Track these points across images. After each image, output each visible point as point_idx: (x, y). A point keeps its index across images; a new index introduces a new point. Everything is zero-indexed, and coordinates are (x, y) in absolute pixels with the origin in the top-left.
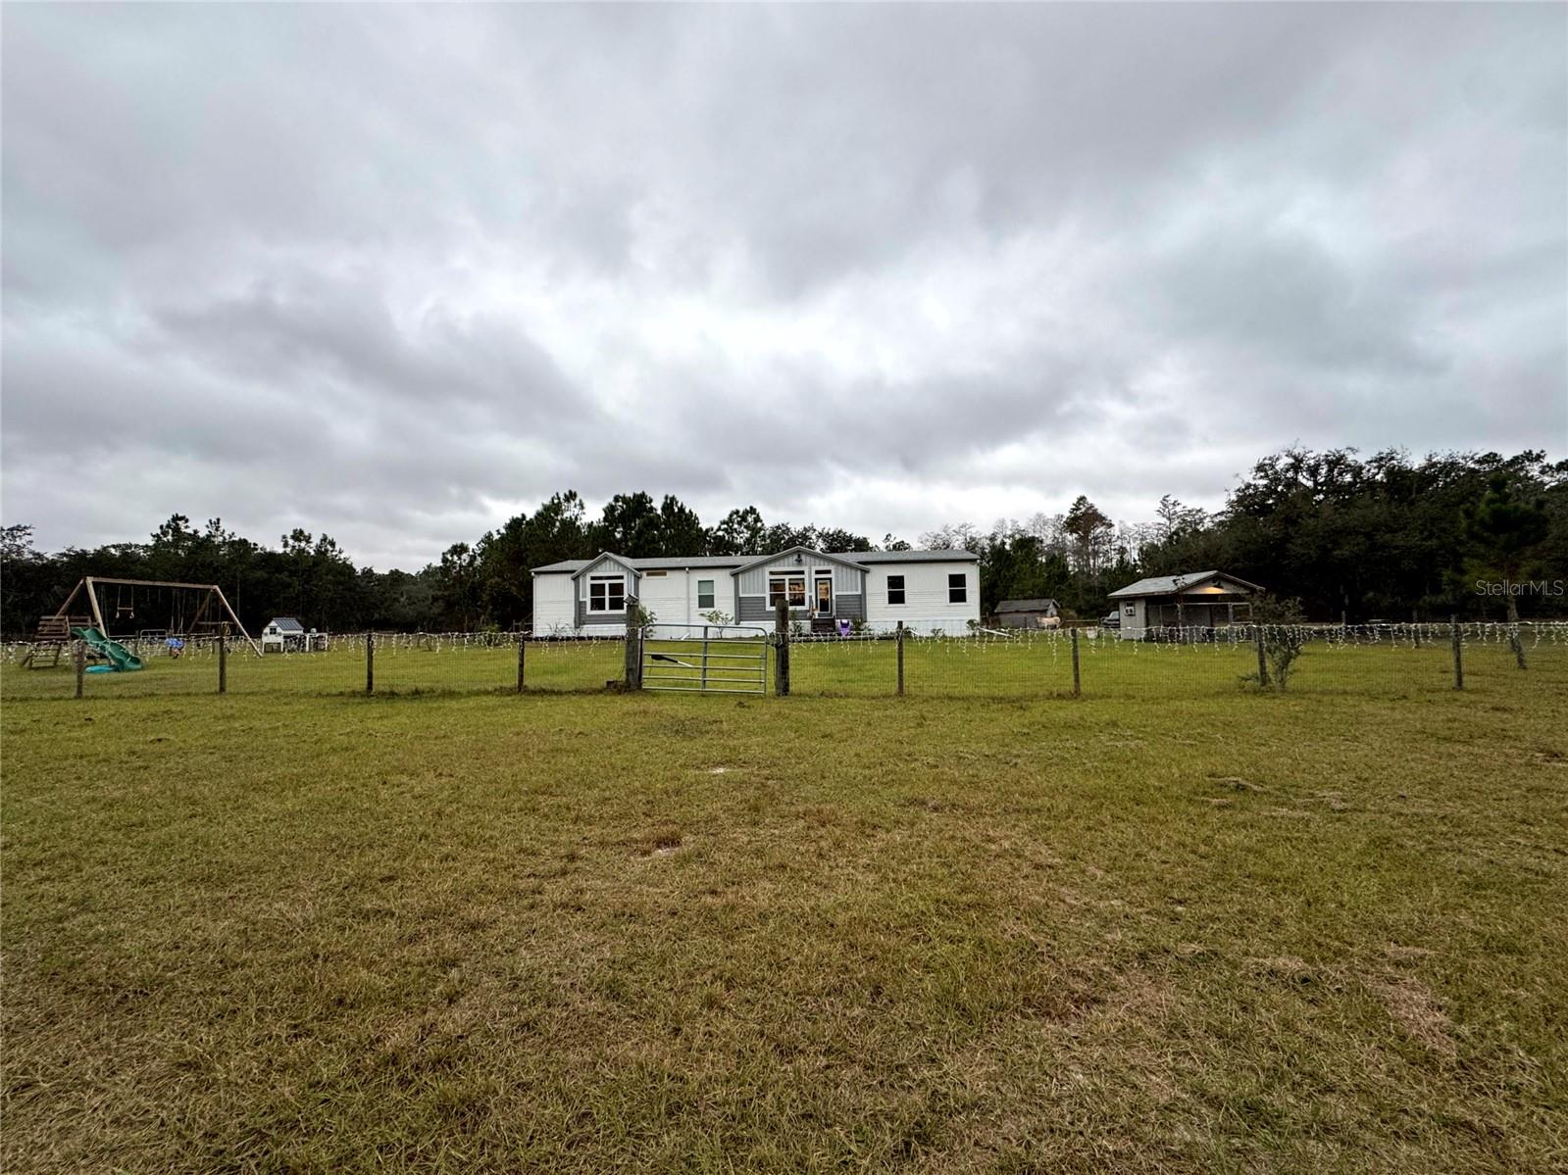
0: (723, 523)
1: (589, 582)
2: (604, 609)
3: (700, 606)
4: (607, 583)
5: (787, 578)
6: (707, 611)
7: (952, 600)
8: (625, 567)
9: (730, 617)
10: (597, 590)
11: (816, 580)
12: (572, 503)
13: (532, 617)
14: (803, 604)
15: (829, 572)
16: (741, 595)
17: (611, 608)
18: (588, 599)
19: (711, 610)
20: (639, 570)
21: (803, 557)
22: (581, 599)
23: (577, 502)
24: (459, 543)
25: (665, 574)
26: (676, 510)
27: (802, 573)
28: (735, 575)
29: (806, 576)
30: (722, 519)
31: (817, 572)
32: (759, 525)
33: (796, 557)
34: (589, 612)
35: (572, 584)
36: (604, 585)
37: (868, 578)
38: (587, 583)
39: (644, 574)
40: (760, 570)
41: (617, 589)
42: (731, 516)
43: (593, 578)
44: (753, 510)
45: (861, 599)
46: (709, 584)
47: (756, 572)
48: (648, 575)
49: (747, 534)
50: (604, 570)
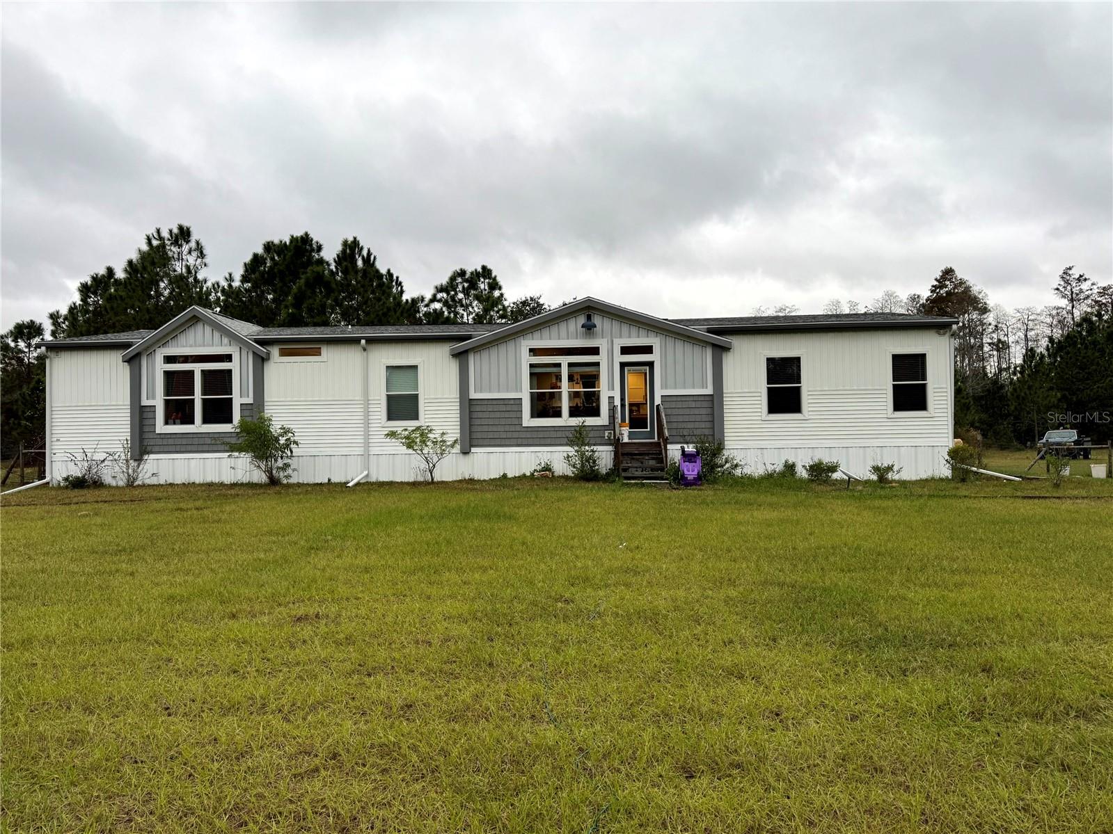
0: (441, 289)
1: (160, 367)
2: (192, 422)
3: (390, 418)
4: (197, 368)
5: (564, 361)
6: (399, 426)
7: (897, 407)
8: (233, 337)
9: (450, 439)
10: (177, 383)
11: (623, 365)
12: (185, 248)
13: (43, 438)
14: (596, 412)
15: (648, 350)
16: (473, 395)
17: (206, 420)
18: (157, 399)
19: (411, 424)
20: (263, 343)
21: (597, 320)
22: (145, 402)
23: (193, 244)
24: (27, 319)
25: (317, 353)
26: (360, 263)
27: (595, 351)
28: (461, 356)
29: (602, 358)
30: (438, 283)
31: (625, 350)
32: (497, 293)
33: (582, 320)
34: (161, 427)
35: (124, 372)
36: (191, 373)
37: (729, 361)
38: (156, 369)
39: (275, 351)
40: (511, 345)
41: (219, 382)
42: (453, 279)
43: (169, 359)
44: (486, 272)
45: (713, 404)
46: (410, 373)
47: (502, 348)
48: (284, 353)
49: (477, 307)
50: (191, 343)
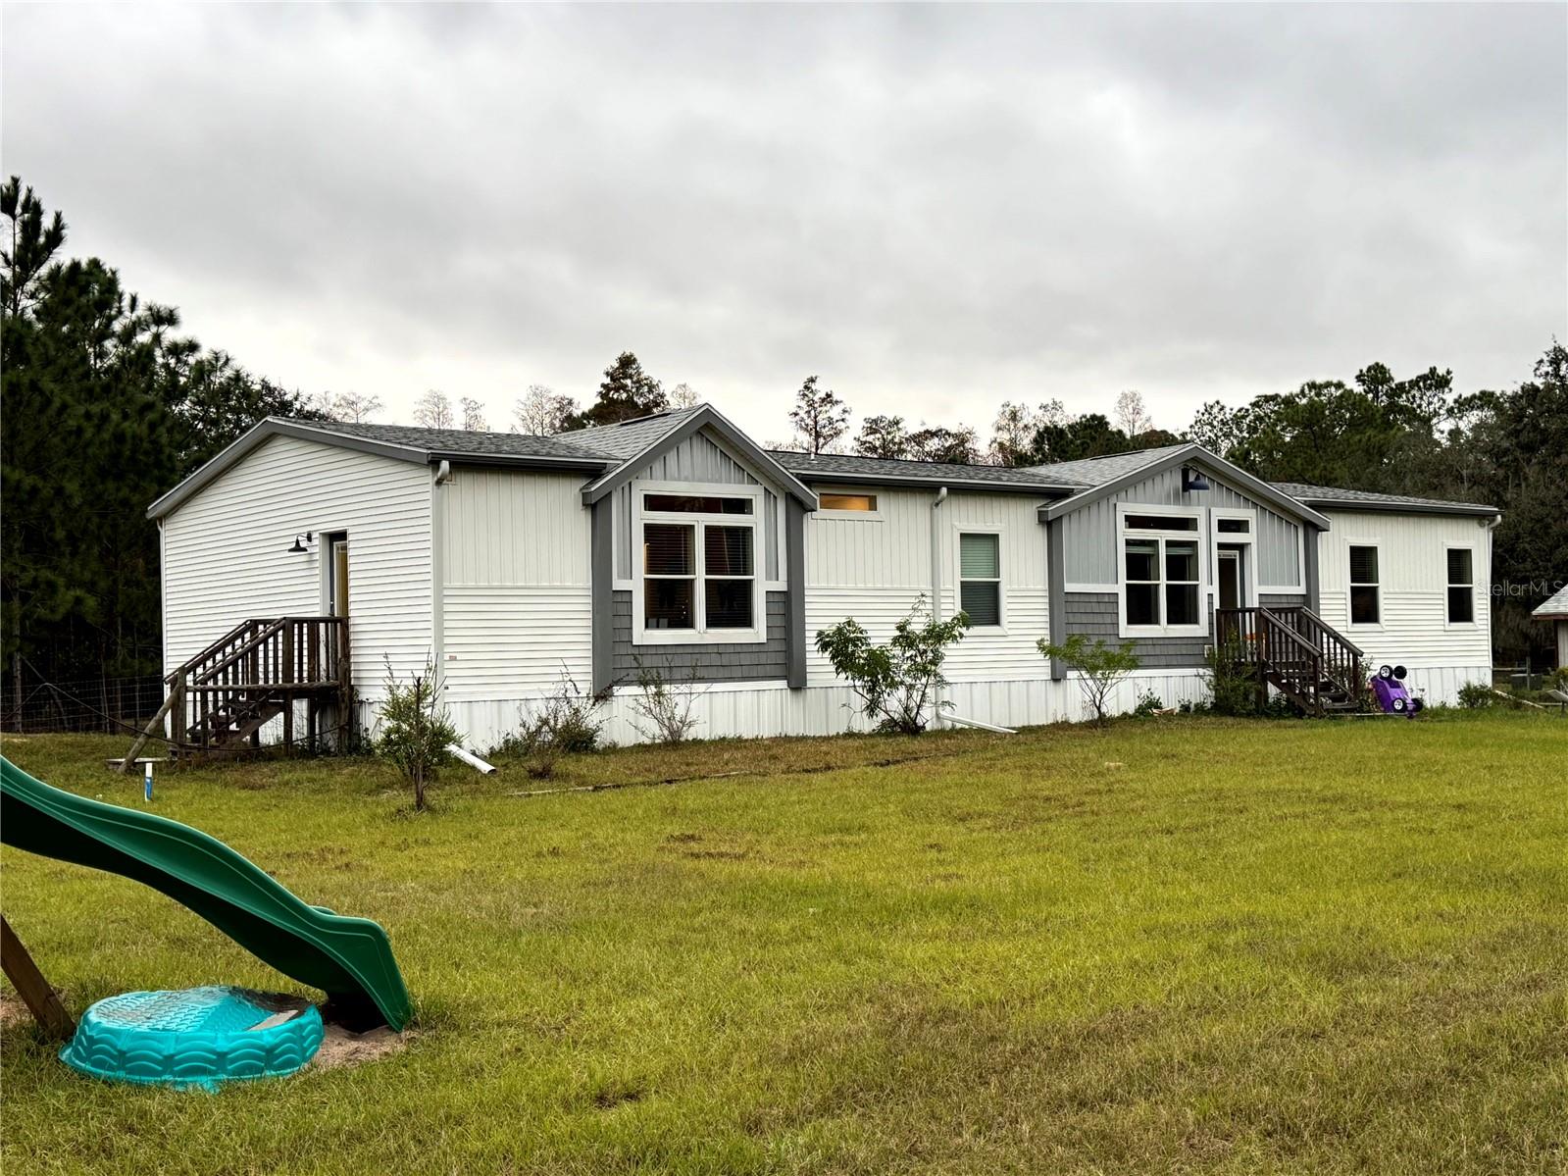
1: (639, 517)
2: (688, 623)
3: (968, 621)
4: (700, 521)
5: (1162, 537)
10: (667, 548)
11: (1221, 548)
15: (1243, 527)
16: (1069, 587)
17: (713, 622)
18: (634, 580)
22: (619, 584)
25: (871, 504)
28: (1049, 523)
29: (1201, 536)
31: (1223, 526)
34: (640, 633)
35: (580, 525)
36: (690, 530)
38: (633, 521)
40: (1103, 510)
41: (731, 547)
43: (654, 503)
47: (1095, 513)
48: (828, 502)
50: (686, 474)
